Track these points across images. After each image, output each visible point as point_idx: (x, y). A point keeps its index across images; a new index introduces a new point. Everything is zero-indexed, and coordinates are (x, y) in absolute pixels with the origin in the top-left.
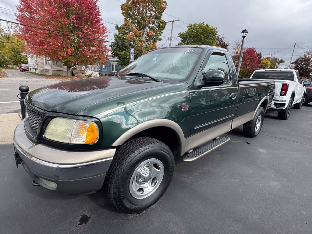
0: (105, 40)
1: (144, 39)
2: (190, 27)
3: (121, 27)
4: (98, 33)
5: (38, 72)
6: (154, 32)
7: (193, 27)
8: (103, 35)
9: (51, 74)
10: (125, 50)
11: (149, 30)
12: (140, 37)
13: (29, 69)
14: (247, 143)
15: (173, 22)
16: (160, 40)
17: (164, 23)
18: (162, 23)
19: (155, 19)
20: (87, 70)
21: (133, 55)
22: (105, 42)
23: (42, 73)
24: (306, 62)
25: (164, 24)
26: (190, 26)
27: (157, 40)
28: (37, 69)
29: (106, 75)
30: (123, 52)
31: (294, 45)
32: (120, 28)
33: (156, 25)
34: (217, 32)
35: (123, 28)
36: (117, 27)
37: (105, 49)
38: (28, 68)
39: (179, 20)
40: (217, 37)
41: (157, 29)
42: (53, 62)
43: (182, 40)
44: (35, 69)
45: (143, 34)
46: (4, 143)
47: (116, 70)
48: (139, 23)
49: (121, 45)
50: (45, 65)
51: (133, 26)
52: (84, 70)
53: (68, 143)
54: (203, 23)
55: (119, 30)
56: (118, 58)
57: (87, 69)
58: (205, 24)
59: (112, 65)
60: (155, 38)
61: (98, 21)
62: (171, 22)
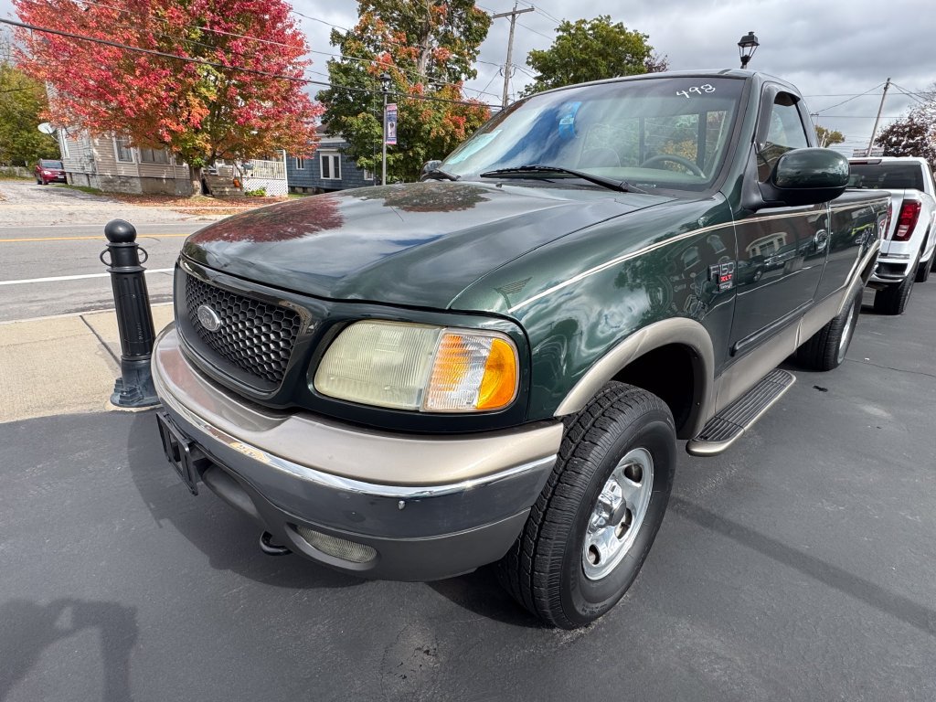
0: (303, 78)
1: (423, 72)
2: (563, 31)
3: (348, 33)
4: (283, 53)
5: (96, 183)
6: (453, 51)
7: (573, 31)
8: (295, 60)
9: (139, 190)
10: (365, 110)
11: (435, 44)
12: (410, 65)
13: (68, 176)
14: (817, 387)
15: (514, 15)
16: (473, 74)
17: (484, 20)
18: (477, 19)
19: (457, 7)
20: (249, 175)
21: (392, 126)
22: (305, 82)
23: (109, 189)
24: (913, 139)
25: (484, 24)
26: (566, 27)
27: (463, 76)
28: (94, 175)
29: (305, 189)
30: (360, 116)
31: (884, 85)
32: (346, 39)
33: (458, 27)
34: (649, 49)
35: (355, 39)
36: (336, 37)
37: (305, 107)
38: (63, 173)
39: (532, 10)
40: (647, 63)
41: (462, 38)
42: (142, 151)
43: (539, 74)
44: (87, 175)
45: (419, 56)
46: (67, 411)
47: (337, 175)
48: (406, 22)
49: (351, 95)
50: (117, 161)
51: (387, 32)
52: (241, 175)
53: (417, 411)
54: (609, 17)
55: (342, 45)
56: (342, 136)
57: (250, 172)
58: (614, 22)
59: (324, 158)
60: (459, 69)
61: (280, 15)
62: (506, 15)
